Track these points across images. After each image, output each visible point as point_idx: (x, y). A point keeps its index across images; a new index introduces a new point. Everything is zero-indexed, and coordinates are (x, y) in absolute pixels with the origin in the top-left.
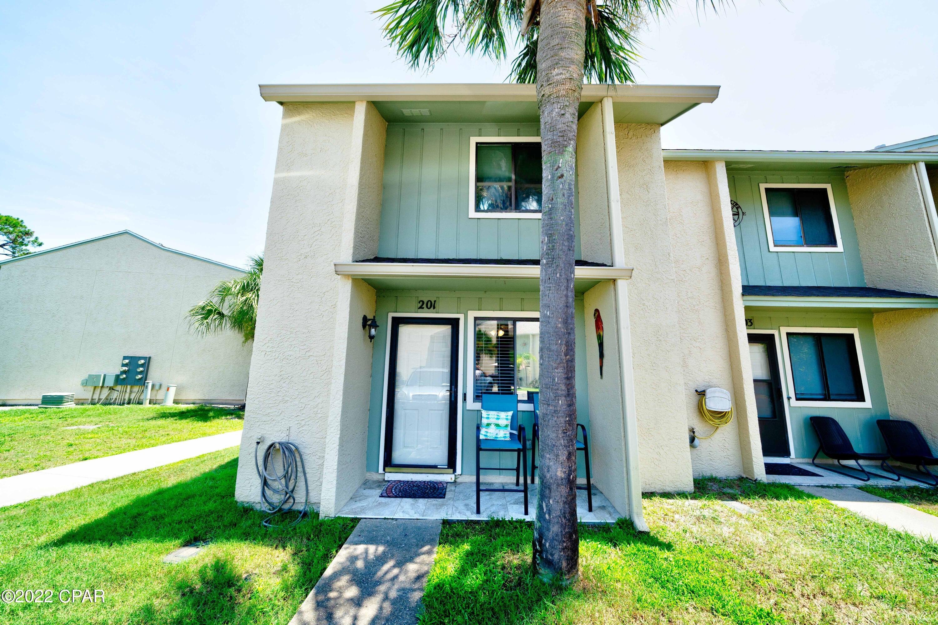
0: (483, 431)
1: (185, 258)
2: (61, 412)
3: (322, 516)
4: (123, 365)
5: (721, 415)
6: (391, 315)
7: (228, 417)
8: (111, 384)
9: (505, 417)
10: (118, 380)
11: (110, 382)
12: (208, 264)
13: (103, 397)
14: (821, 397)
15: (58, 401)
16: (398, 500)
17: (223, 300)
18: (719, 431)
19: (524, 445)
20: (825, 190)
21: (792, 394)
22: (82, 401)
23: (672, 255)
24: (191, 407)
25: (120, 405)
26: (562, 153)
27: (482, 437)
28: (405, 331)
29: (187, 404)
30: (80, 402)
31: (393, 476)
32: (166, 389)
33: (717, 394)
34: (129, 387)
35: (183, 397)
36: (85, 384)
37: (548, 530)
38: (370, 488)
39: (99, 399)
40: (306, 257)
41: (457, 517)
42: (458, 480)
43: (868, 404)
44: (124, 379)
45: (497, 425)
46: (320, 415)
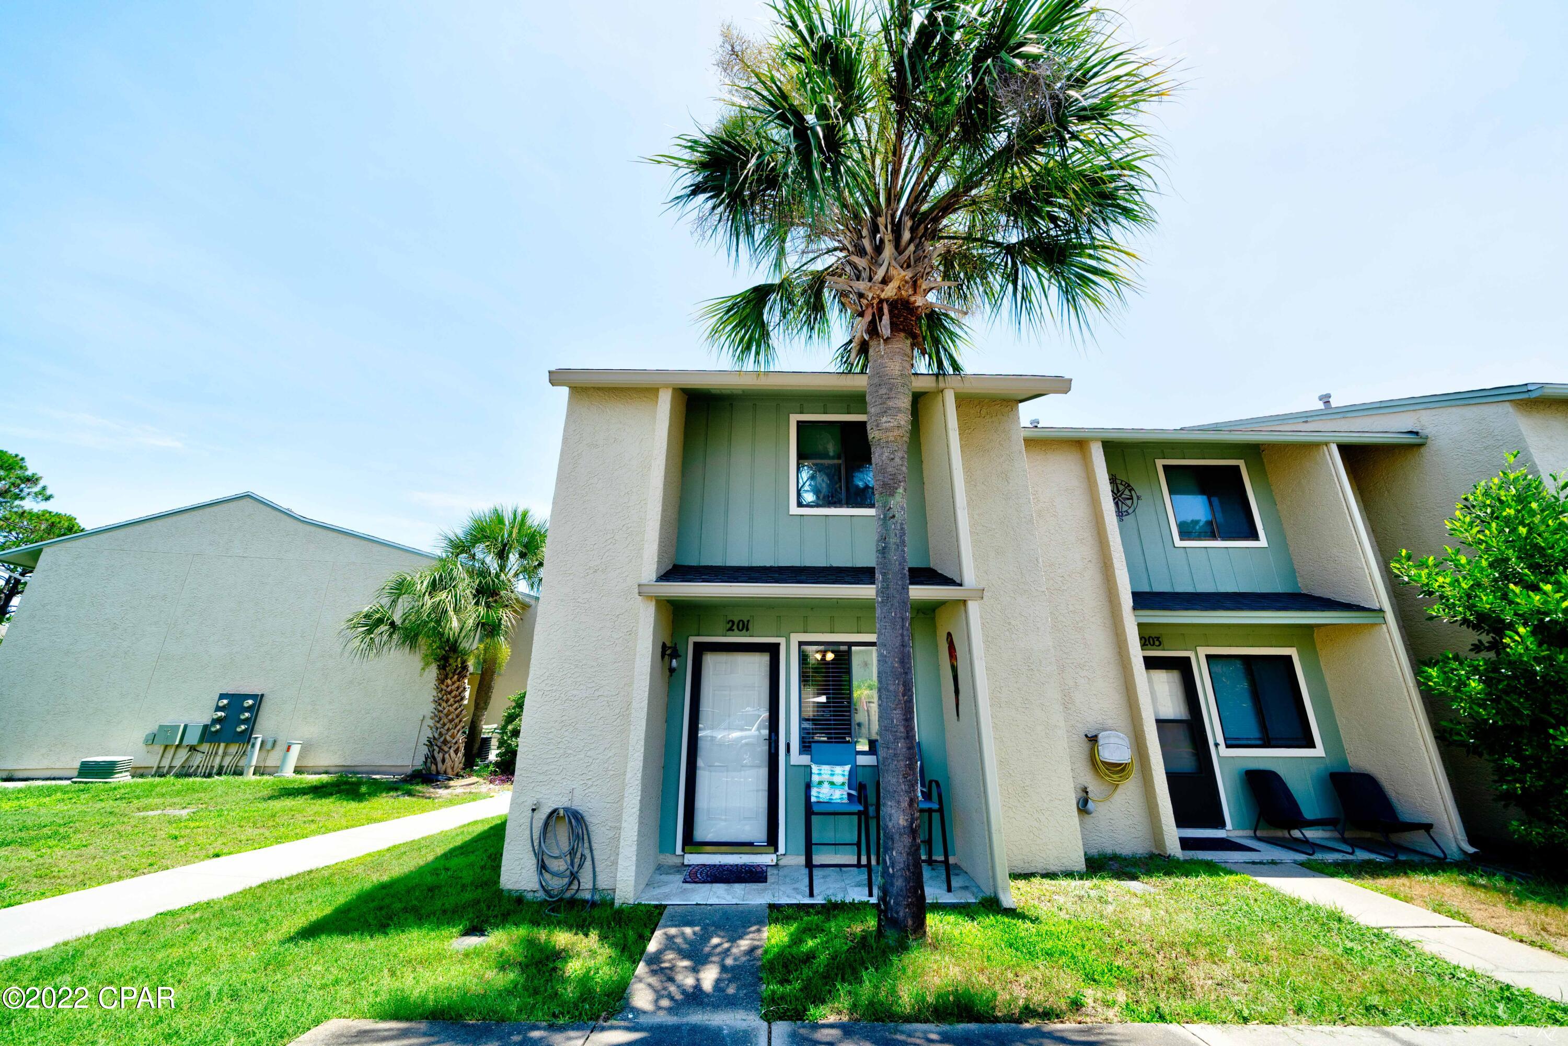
0: (814, 792)
1: (335, 534)
2: (115, 789)
3: (617, 903)
4: (218, 709)
5: (1119, 769)
6: (693, 639)
7: (392, 794)
8: (194, 741)
9: (840, 773)
10: (207, 735)
11: (193, 738)
12: (370, 544)
13: (178, 763)
14: (1259, 742)
15: (106, 770)
16: (708, 886)
17: (394, 602)
18: (1119, 790)
19: (866, 807)
20: (1237, 468)
21: (1221, 740)
22: (141, 771)
23: (1040, 560)
24: (325, 778)
25: (204, 776)
26: (892, 495)
27: (813, 799)
28: (711, 661)
29: (315, 773)
30: (139, 773)
31: (693, 859)
32: (286, 748)
33: (1112, 740)
34: (222, 745)
35: (310, 762)
36: (150, 742)
37: (892, 885)
38: (667, 874)
39: (171, 767)
40: (595, 572)
41: (784, 901)
42: (781, 863)
43: (1319, 751)
44: (217, 731)
45: (832, 783)
46: (612, 773)
